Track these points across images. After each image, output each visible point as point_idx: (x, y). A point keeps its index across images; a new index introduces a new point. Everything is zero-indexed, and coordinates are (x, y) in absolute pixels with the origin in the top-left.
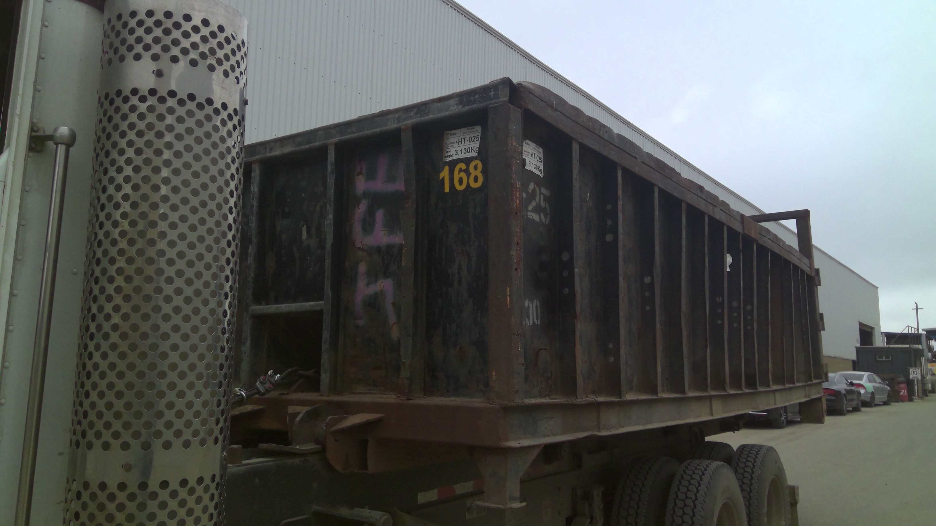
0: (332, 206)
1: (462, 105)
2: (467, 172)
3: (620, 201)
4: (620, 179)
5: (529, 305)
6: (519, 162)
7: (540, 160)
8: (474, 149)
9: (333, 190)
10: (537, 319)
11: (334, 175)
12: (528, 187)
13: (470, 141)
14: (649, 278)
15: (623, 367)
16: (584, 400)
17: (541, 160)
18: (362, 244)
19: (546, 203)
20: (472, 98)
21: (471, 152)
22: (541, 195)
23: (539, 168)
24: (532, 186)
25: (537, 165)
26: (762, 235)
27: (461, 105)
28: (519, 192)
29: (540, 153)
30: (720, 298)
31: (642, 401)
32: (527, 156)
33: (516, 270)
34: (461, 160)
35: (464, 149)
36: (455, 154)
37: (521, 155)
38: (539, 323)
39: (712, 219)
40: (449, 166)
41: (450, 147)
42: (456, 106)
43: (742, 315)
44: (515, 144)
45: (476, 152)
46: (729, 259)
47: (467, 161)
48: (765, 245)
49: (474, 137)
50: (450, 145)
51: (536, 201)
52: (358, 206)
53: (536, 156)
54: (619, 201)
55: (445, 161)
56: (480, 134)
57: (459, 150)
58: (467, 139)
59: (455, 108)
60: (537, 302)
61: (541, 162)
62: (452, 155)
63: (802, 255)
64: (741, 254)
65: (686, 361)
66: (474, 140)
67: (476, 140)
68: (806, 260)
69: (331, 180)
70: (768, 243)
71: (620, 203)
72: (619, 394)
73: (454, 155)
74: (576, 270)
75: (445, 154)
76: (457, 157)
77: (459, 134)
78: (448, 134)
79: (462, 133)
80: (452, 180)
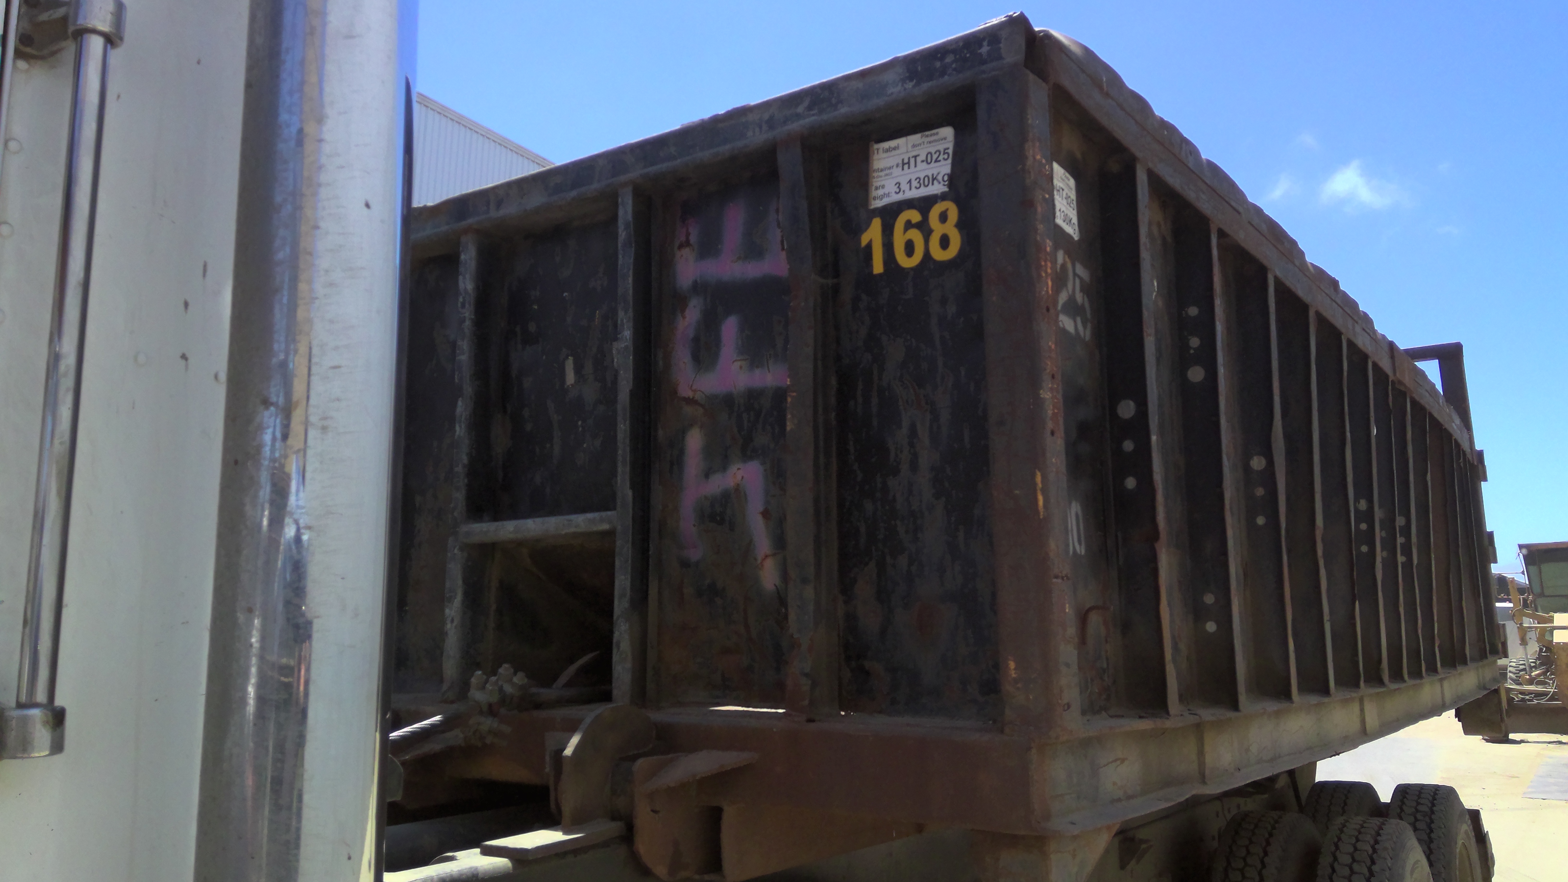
0: (631, 310)
1: (914, 82)
2: (924, 227)
3: (1217, 299)
4: (1215, 254)
7: (1073, 206)
8: (940, 178)
9: (630, 280)
10: (1080, 544)
11: (633, 249)
13: (929, 162)
14: (1264, 459)
15: (1237, 643)
16: (1180, 717)
18: (692, 391)
19: (1085, 295)
20: (938, 64)
21: (933, 184)
22: (1077, 278)
23: (1071, 222)
24: (1060, 258)
25: (1069, 216)
26: (1418, 383)
27: (911, 80)
28: (1051, 261)
29: (1071, 189)
30: (1363, 502)
31: (1266, 714)
33: (1053, 433)
34: (909, 204)
35: (916, 180)
36: (896, 192)
39: (1352, 347)
40: (880, 219)
41: (884, 178)
42: (900, 84)
43: (1398, 536)
44: (1040, 158)
45: (942, 183)
47: (924, 204)
48: (1421, 401)
49: (938, 153)
50: (881, 174)
51: (1067, 290)
52: (683, 311)
53: (1064, 195)
54: (1215, 299)
55: (872, 207)
56: (951, 146)
57: (904, 181)
58: (923, 157)
59: (899, 88)
60: (1077, 506)
61: (1074, 209)
62: (888, 195)
64: (1392, 416)
65: (1327, 628)
66: (938, 158)
67: (944, 159)
69: (626, 260)
70: (1426, 400)
71: (1218, 303)
72: (1235, 704)
73: (893, 194)
74: (1153, 438)
75: (874, 193)
76: (900, 197)
77: (903, 150)
78: (878, 149)
79: (910, 146)
80: (888, 247)
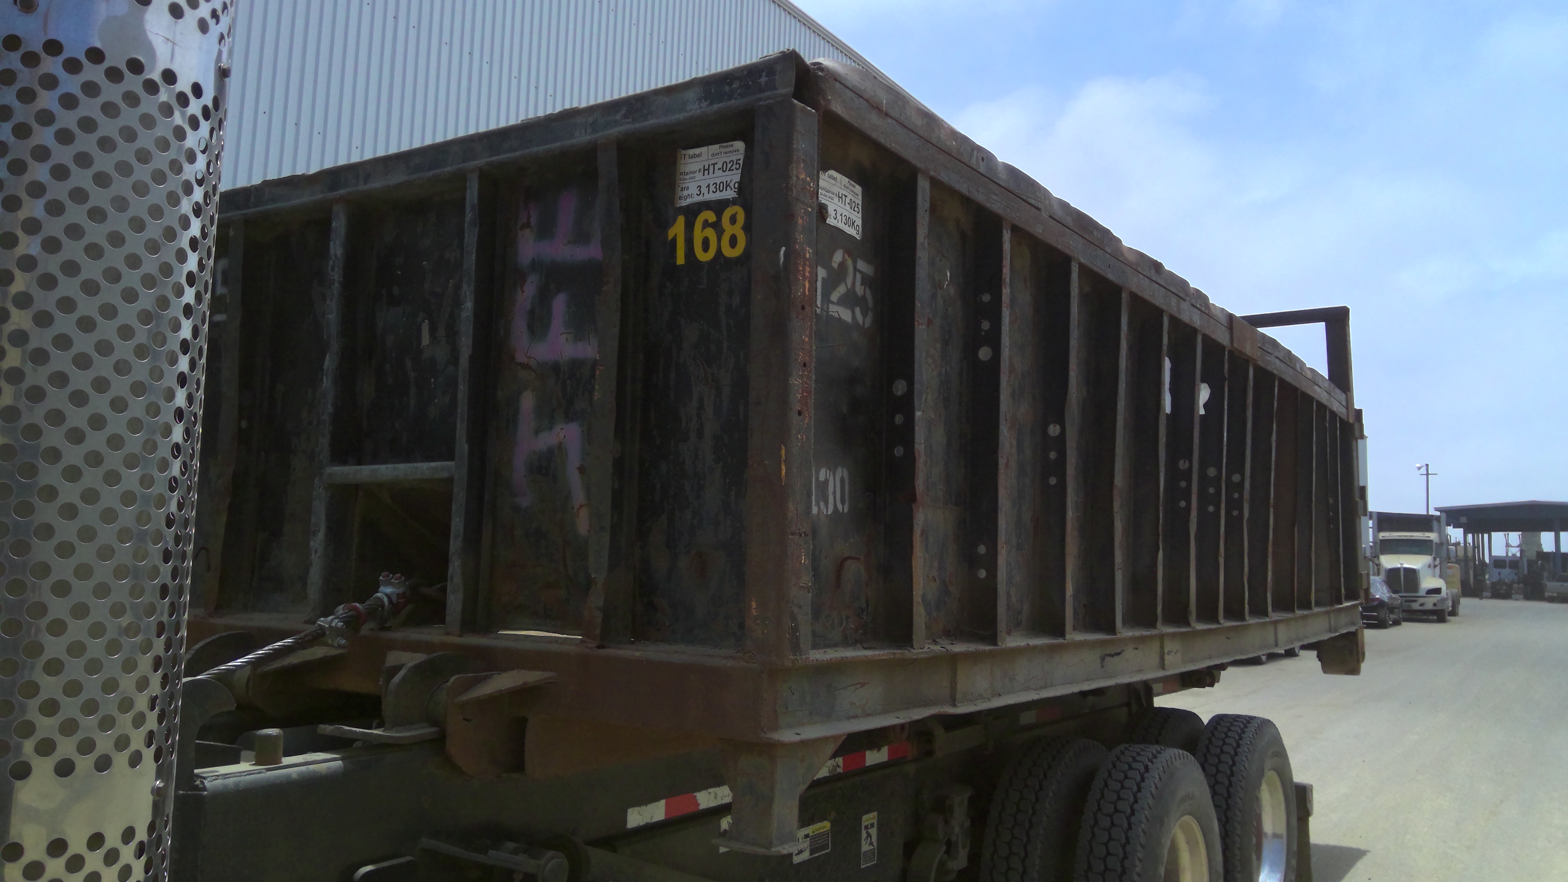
0: (473, 285)
1: (708, 102)
2: (717, 226)
3: (1005, 288)
4: (1007, 246)
5: (826, 477)
6: (810, 210)
7: (856, 209)
8: (732, 185)
9: (474, 256)
10: (843, 502)
11: (477, 229)
12: (832, 258)
13: (724, 170)
14: (1058, 427)
15: (1002, 589)
16: (926, 649)
17: (858, 207)
18: (527, 358)
19: (867, 288)
20: (727, 88)
21: (726, 190)
22: (857, 273)
23: (853, 224)
24: (838, 257)
25: (849, 218)
26: (1266, 351)
27: (706, 101)
28: (810, 266)
29: (857, 195)
30: (1185, 461)
31: (1035, 648)
32: (829, 200)
33: (800, 413)
34: (707, 205)
35: (713, 185)
36: (697, 194)
37: (815, 198)
38: (846, 510)
39: (1175, 321)
40: (684, 216)
41: (688, 181)
42: (697, 103)
43: (1223, 492)
44: (803, 176)
45: (734, 189)
46: (1204, 394)
47: (718, 207)
48: (1269, 368)
49: (732, 163)
50: (687, 177)
51: (846, 283)
52: (522, 286)
53: (848, 201)
54: (1003, 287)
55: (678, 206)
56: (742, 157)
57: (704, 185)
58: (719, 165)
59: (697, 106)
60: (842, 472)
61: (858, 213)
62: (691, 196)
63: (1332, 385)
64: (1226, 383)
65: (1119, 576)
66: (731, 167)
67: (736, 168)
68: (1339, 394)
69: (471, 238)
70: (1276, 366)
71: (1006, 291)
72: (993, 639)
73: (695, 195)
74: (918, 414)
75: (679, 193)
76: (700, 199)
77: (704, 157)
78: (685, 155)
79: (710, 154)
80: (689, 241)
